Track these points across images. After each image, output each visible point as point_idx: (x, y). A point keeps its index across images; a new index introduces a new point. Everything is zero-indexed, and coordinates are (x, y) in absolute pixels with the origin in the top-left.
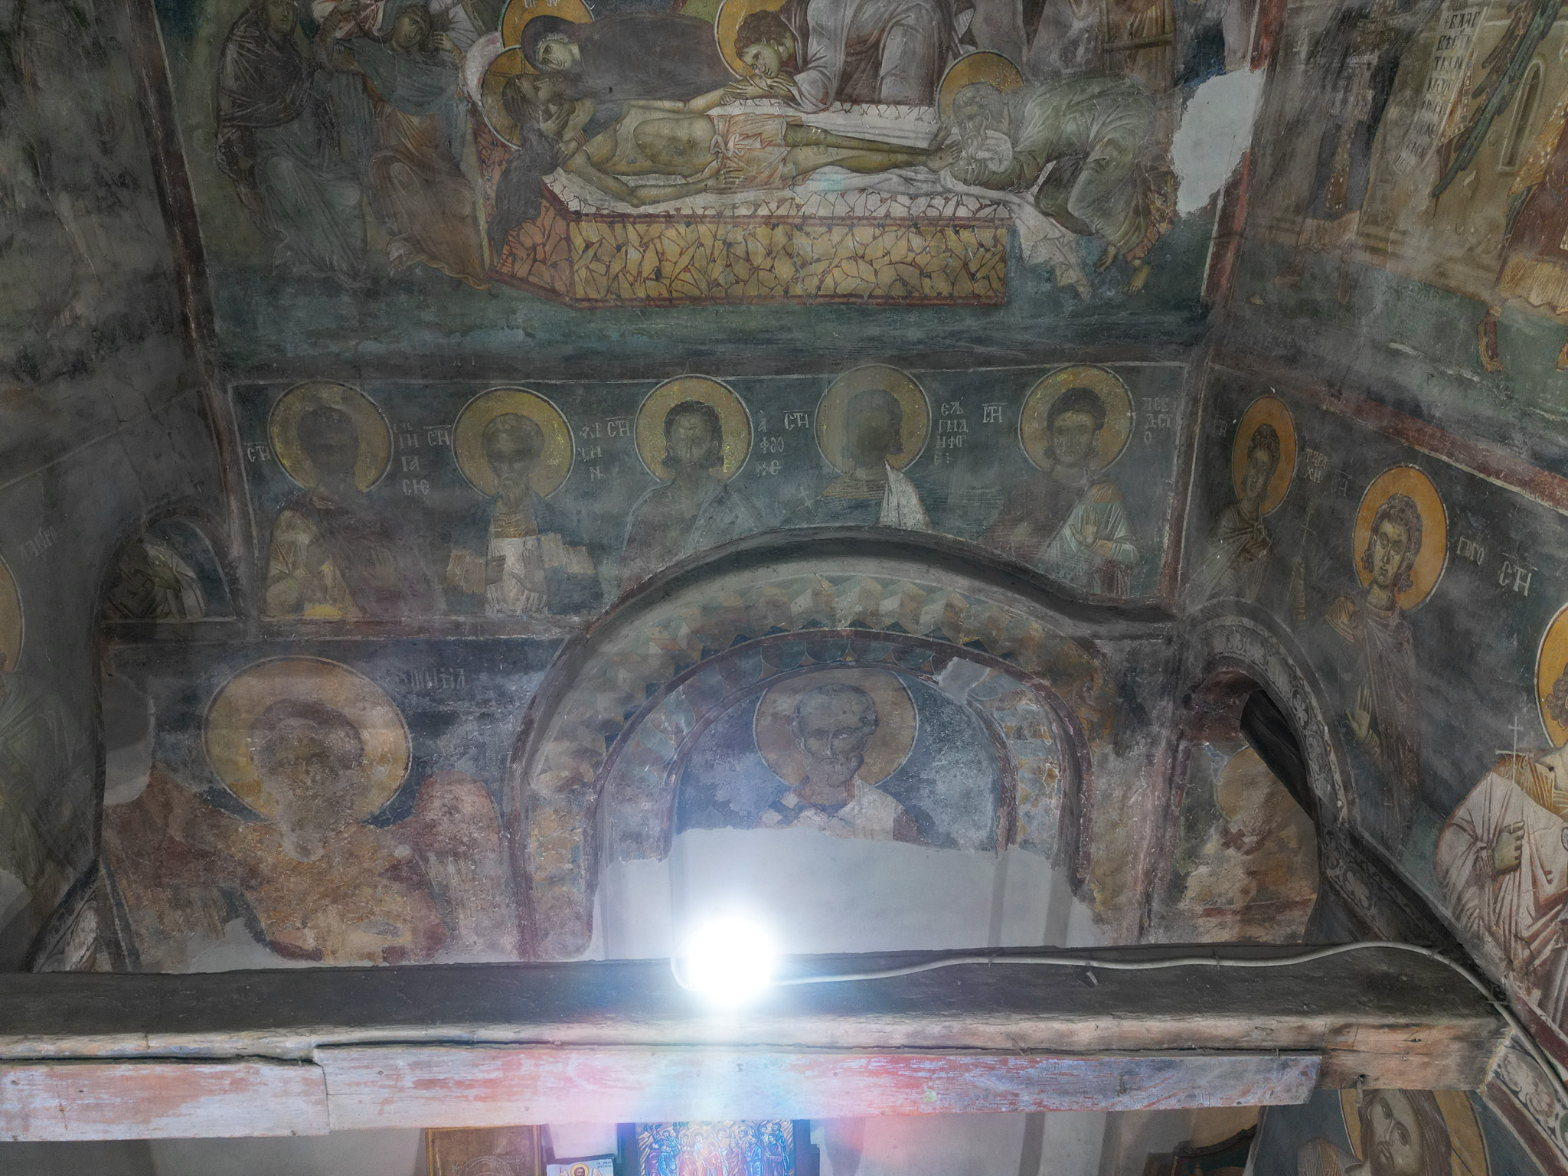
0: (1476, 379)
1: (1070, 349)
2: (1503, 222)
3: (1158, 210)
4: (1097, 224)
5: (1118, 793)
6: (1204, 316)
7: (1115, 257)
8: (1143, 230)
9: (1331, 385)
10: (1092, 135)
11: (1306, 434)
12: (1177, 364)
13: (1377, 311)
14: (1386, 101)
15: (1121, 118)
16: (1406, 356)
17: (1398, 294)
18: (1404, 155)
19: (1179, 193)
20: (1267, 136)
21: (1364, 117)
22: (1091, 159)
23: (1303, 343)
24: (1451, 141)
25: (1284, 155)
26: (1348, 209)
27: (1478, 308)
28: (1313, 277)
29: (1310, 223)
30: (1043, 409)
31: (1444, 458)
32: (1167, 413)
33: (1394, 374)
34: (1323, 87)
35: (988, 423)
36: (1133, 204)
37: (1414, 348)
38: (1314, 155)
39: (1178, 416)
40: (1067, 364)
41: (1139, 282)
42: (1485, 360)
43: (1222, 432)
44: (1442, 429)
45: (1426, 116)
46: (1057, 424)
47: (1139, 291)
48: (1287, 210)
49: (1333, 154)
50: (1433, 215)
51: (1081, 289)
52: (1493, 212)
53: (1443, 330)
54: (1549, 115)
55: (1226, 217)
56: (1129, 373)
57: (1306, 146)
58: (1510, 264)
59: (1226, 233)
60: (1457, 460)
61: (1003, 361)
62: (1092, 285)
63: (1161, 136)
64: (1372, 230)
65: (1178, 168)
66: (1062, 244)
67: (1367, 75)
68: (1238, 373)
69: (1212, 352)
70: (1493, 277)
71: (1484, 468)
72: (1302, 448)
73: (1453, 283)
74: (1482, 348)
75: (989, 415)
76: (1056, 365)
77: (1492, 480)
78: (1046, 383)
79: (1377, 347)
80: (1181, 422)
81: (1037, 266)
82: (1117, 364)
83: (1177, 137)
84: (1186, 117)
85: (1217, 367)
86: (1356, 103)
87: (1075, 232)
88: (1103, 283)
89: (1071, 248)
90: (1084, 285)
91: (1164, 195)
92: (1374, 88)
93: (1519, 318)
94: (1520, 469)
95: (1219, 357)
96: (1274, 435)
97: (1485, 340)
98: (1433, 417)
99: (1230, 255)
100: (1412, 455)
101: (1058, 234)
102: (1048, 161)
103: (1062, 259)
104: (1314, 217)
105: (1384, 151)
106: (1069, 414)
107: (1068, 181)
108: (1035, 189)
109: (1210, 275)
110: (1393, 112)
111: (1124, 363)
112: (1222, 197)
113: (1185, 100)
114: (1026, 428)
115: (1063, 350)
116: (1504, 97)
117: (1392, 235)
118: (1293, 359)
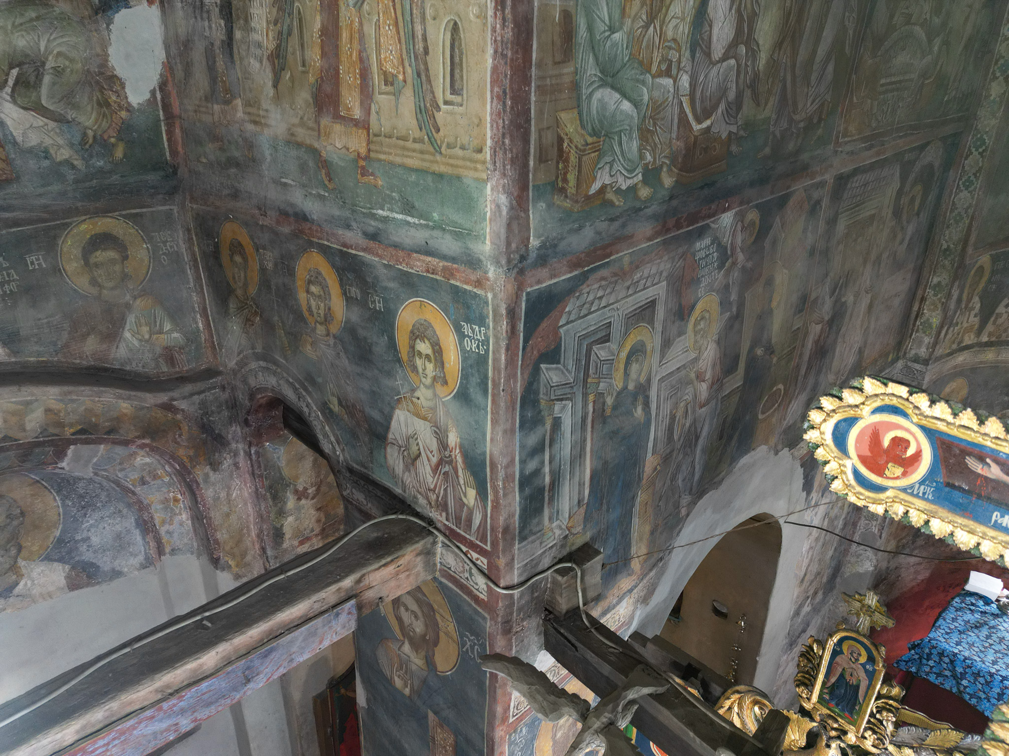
0: (326, 194)
1: (82, 206)
2: (311, 101)
3: (115, 102)
4: (71, 114)
5: (223, 495)
6: (175, 173)
7: (94, 137)
8: (109, 117)
9: (260, 209)
10: (42, 49)
11: (256, 240)
12: (167, 207)
13: (268, 160)
14: (232, 27)
15: (62, 37)
16: (291, 186)
17: (275, 148)
18: (252, 61)
19: (126, 90)
20: (174, 51)
21: (224, 38)
22: (48, 66)
23: (237, 184)
24: (272, 52)
25: (187, 63)
26: (233, 97)
27: (314, 152)
28: (229, 142)
29: (216, 107)
30: (77, 252)
31: (326, 243)
32: (173, 241)
33: (289, 198)
34: (196, 18)
35: (34, 270)
36: (95, 98)
37: (293, 180)
38: (204, 63)
39: (181, 242)
40: (84, 218)
41: (119, 153)
42: (327, 183)
43: (211, 248)
44: (320, 226)
45: (255, 37)
46: (92, 260)
47: (122, 160)
48: (201, 99)
49: (215, 62)
50: (277, 98)
51: (75, 163)
52: (304, 96)
53: (303, 168)
54: (312, 37)
55: (166, 106)
56: (134, 218)
57: (198, 55)
58: (322, 126)
59: (170, 117)
60: (331, 243)
61: (30, 222)
62: (83, 159)
63: (99, 50)
64: (250, 110)
65: (120, 72)
66: (48, 130)
67: (217, 10)
68: (208, 208)
69: (188, 197)
70: (316, 133)
71: (345, 245)
72: (258, 250)
73: (299, 139)
74: (324, 176)
75: (32, 263)
76: (75, 219)
77: (350, 251)
78: (72, 233)
79: (276, 182)
80: (184, 246)
81: (32, 147)
82: (124, 213)
83: (111, 51)
84: (113, 37)
85: (195, 206)
86: (216, 29)
87: (55, 121)
88: (91, 156)
89: (56, 133)
90: (77, 159)
91: (116, 92)
92: (223, 19)
93: (335, 156)
94: (360, 242)
95: (193, 200)
96: (240, 244)
97: (324, 171)
98: (314, 220)
99: (178, 131)
100: (311, 244)
101: (41, 124)
102: (11, 67)
103: (51, 142)
104: (218, 103)
105: (241, 59)
106: (98, 253)
107: (35, 82)
108: (8, 90)
109: (169, 145)
110: (238, 35)
111: (128, 211)
112: (158, 92)
113: (108, 25)
114: (67, 268)
115: (77, 208)
116: (289, 26)
117: (261, 113)
118: (235, 195)
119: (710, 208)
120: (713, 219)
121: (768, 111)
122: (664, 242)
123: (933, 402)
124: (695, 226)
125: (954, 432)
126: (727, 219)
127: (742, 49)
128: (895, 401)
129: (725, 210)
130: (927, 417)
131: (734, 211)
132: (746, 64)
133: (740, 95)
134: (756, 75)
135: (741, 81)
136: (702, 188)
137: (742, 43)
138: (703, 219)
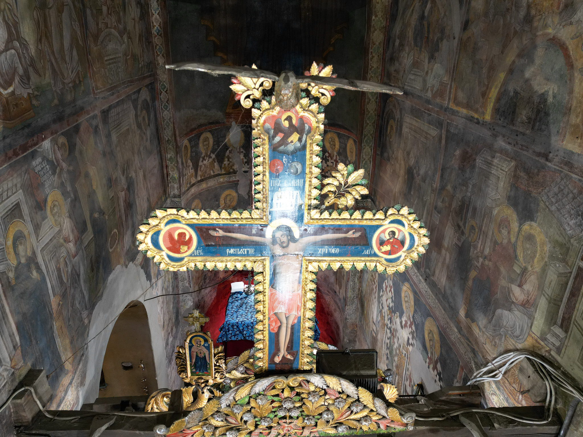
119: (33, 140)
120: (37, 146)
121: (48, 78)
122: (10, 166)
123: (188, 212)
124: (28, 152)
125: (201, 222)
126: (47, 144)
127: (17, 44)
128: (173, 217)
129: (43, 140)
130: (188, 219)
131: (49, 139)
132: (23, 53)
133: (26, 71)
134: (32, 59)
135: (23, 62)
136: (23, 129)
137: (15, 40)
138: (31, 147)
